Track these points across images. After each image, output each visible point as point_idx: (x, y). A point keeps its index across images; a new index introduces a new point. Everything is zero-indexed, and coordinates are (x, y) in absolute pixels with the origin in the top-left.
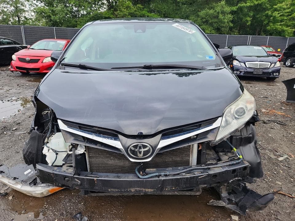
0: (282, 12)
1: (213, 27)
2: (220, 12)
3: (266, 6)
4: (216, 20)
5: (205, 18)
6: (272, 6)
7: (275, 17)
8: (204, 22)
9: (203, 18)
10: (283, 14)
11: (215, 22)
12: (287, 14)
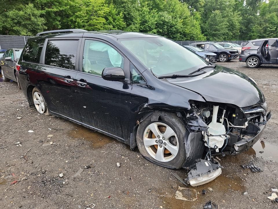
0: (83, 19)
1: (28, 29)
2: (31, 14)
3: (68, 12)
4: (29, 22)
5: (16, 19)
6: (74, 13)
7: (78, 23)
8: (16, 24)
9: (13, 19)
10: (83, 21)
11: (29, 24)
12: (86, 21)
